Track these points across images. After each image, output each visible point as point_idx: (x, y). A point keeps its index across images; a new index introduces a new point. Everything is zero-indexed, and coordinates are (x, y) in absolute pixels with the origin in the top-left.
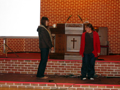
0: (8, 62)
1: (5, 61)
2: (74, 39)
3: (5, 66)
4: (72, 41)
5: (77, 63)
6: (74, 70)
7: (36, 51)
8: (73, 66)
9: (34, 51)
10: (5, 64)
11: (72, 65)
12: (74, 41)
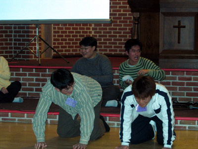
0: (41, 73)
1: (34, 72)
2: (179, 22)
3: (34, 82)
4: (174, 27)
5: (185, 76)
6: (178, 91)
7: (118, 52)
8: (177, 81)
9: (113, 53)
10: (35, 78)
11: (175, 78)
12: (180, 27)
